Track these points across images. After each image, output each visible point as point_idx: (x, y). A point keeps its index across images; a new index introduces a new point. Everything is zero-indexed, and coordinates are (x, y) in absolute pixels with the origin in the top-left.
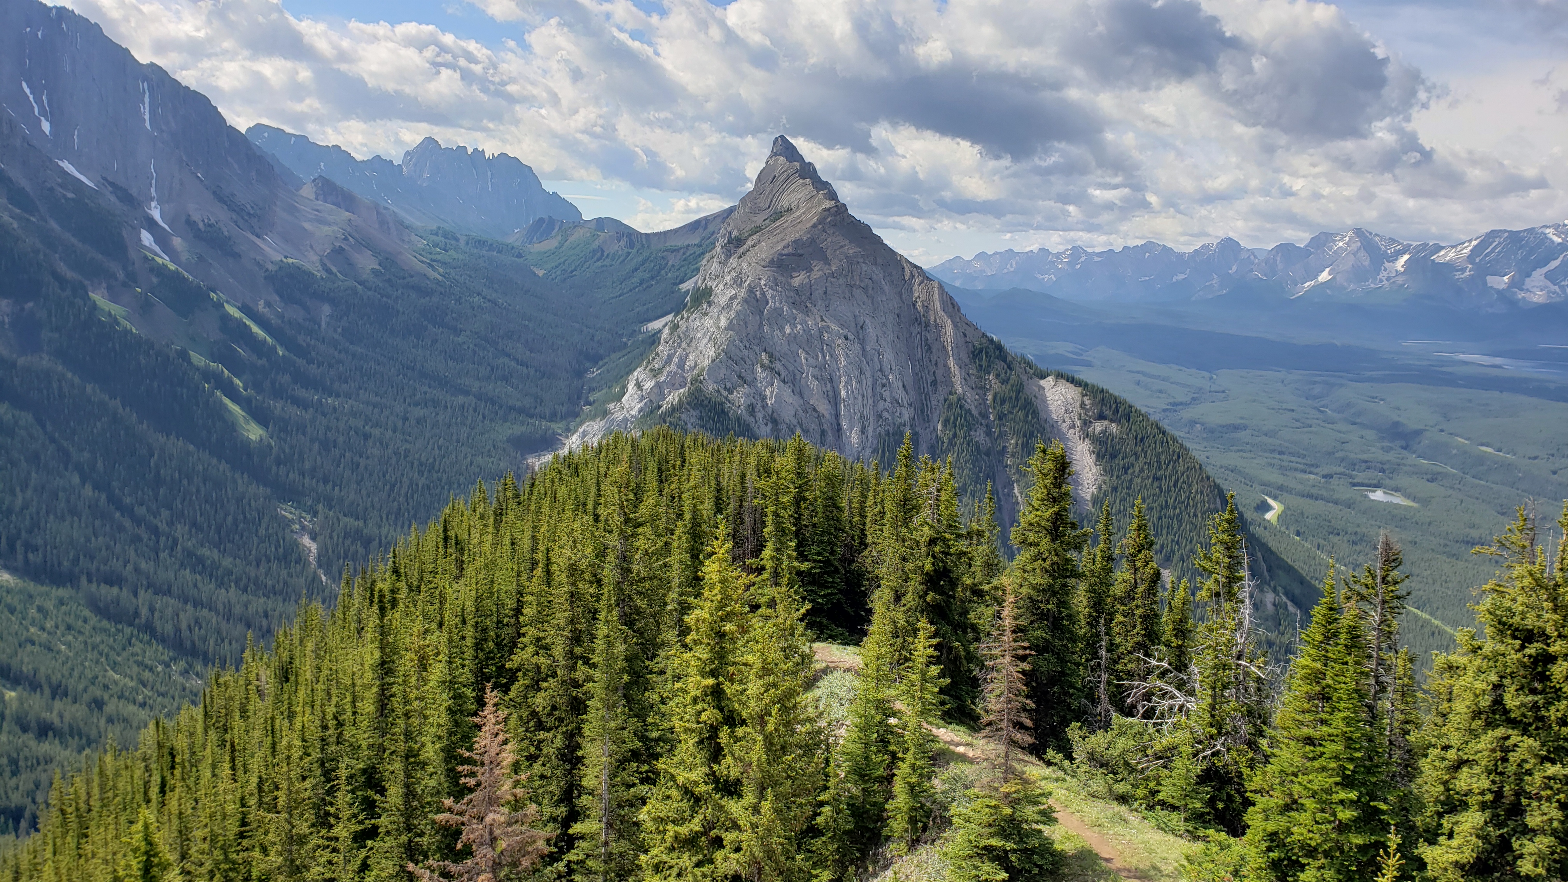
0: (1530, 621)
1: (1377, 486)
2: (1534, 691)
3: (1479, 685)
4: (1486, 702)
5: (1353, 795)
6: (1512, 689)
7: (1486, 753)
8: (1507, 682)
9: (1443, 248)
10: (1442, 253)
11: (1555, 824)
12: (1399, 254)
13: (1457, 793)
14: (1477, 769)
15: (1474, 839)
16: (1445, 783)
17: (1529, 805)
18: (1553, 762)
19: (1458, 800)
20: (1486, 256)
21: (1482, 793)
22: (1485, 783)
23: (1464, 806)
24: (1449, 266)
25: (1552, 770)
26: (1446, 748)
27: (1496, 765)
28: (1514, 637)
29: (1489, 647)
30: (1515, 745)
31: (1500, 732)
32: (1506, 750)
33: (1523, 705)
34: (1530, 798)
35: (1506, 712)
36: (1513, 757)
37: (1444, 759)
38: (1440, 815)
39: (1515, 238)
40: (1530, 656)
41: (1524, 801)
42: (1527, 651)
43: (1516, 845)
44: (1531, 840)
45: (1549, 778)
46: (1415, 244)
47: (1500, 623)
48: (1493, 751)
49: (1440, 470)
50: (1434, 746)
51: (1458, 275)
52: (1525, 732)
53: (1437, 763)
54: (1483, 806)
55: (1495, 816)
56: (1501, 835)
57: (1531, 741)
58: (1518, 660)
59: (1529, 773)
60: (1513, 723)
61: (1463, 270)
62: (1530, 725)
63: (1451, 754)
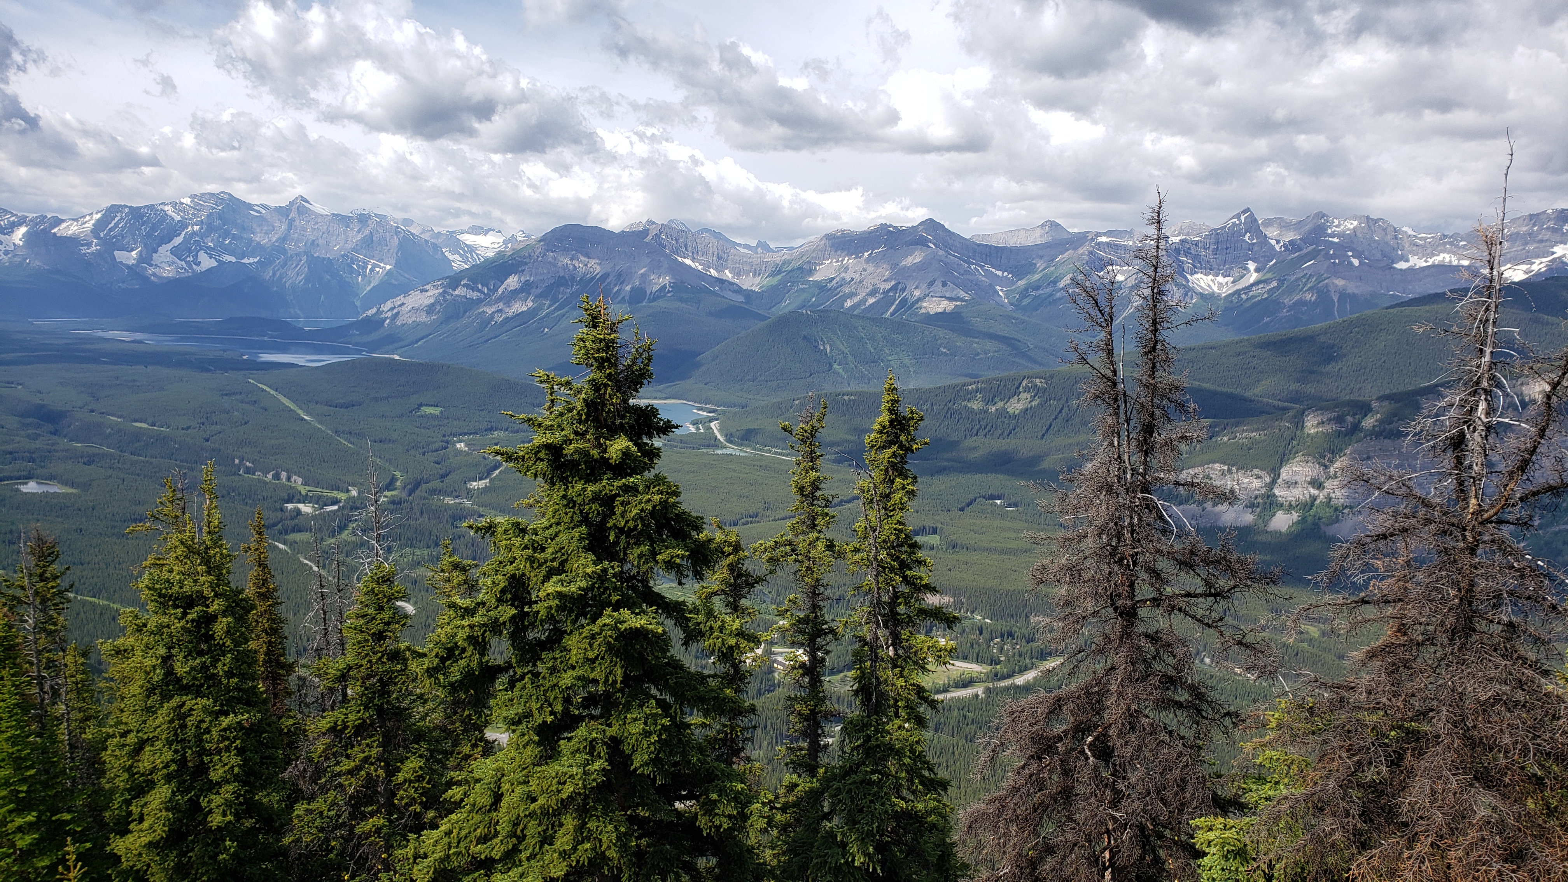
0: (189, 587)
1: (29, 477)
2: (201, 653)
3: (148, 662)
4: (158, 676)
5: (31, 818)
6: (181, 657)
7: (165, 726)
8: (174, 651)
9: (63, 221)
10: (64, 225)
11: (236, 770)
12: (13, 226)
13: (143, 775)
14: (159, 744)
15: (164, 813)
16: (129, 769)
17: (211, 761)
18: (226, 714)
19: (145, 781)
20: (111, 230)
21: (166, 766)
22: (168, 755)
23: (151, 785)
24: (73, 241)
25: (226, 721)
26: (124, 735)
27: (176, 735)
28: (176, 607)
29: (153, 621)
30: (191, 709)
31: (175, 701)
32: (183, 717)
33: (193, 669)
34: (211, 754)
35: (179, 680)
36: (190, 721)
37: (124, 746)
38: (128, 803)
39: (136, 213)
40: (193, 621)
41: (206, 759)
42: (190, 617)
43: (204, 804)
44: (218, 793)
45: (225, 730)
46: (31, 216)
47: (160, 595)
48: (171, 721)
49: (97, 451)
50: (113, 736)
51: (84, 250)
52: (199, 694)
53: (117, 753)
54: (168, 778)
55: (181, 783)
56: (190, 799)
57: (205, 701)
58: (182, 628)
59: (208, 731)
60: (185, 689)
61: (89, 245)
62: (202, 685)
63: (132, 739)
